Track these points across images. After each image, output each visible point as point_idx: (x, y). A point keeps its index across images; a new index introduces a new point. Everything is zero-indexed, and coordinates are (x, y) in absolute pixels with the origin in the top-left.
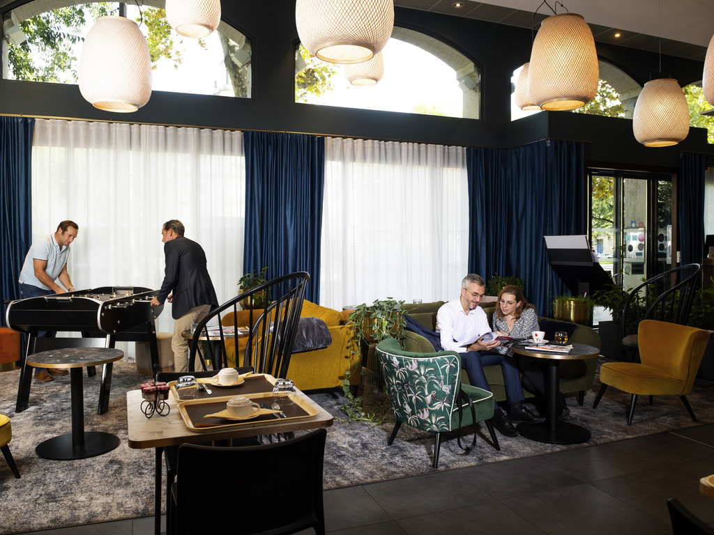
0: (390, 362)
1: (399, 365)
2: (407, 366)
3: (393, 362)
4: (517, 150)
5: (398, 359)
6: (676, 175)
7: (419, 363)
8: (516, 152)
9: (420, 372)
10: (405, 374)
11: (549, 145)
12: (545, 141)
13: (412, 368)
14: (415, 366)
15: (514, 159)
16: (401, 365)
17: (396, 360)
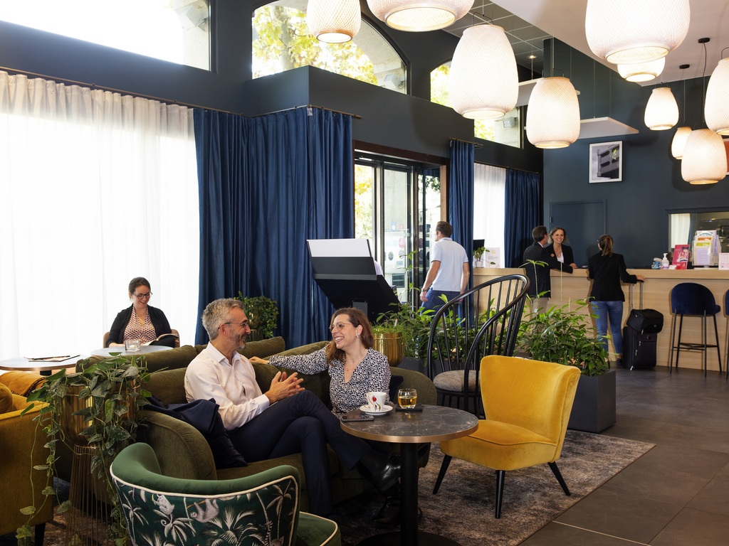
0: (148, 507)
1: (174, 512)
2: (194, 515)
3: (157, 507)
4: (265, 119)
5: (171, 500)
6: (445, 167)
7: (223, 506)
8: (262, 121)
9: (224, 525)
10: (187, 530)
11: (311, 114)
12: (305, 108)
13: (204, 517)
14: (212, 511)
15: (260, 130)
16: (178, 513)
17: (167, 503)
